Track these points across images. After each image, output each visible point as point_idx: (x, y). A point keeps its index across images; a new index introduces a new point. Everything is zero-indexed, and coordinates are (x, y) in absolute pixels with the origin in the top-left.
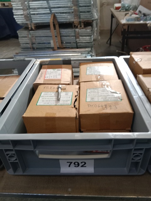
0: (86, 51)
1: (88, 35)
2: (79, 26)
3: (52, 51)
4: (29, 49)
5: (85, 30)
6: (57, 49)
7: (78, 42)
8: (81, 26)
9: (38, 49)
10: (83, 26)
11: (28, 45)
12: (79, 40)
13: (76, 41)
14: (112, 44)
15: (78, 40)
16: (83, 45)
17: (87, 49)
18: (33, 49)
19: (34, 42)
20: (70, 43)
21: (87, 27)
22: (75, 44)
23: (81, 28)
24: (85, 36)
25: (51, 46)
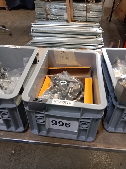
0: (96, 25)
1: (98, 10)
2: (91, 1)
3: (66, 23)
4: (44, 19)
5: (96, 5)
6: (70, 21)
7: (88, 16)
8: (92, 2)
9: (52, 20)
10: (94, 2)
11: (43, 15)
12: (90, 15)
13: (87, 16)
14: (111, 21)
15: (88, 14)
16: (92, 20)
17: (97, 24)
18: (47, 20)
19: (48, 13)
20: (81, 17)
21: (98, 3)
22: (85, 18)
23: (93, 3)
24: (95, 11)
25: (63, 18)
